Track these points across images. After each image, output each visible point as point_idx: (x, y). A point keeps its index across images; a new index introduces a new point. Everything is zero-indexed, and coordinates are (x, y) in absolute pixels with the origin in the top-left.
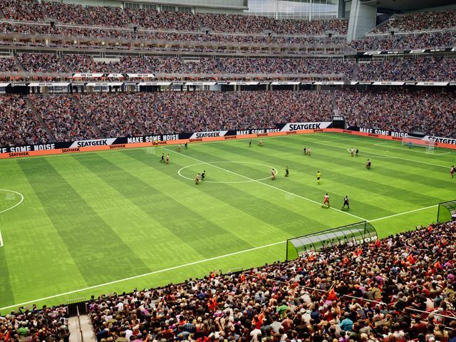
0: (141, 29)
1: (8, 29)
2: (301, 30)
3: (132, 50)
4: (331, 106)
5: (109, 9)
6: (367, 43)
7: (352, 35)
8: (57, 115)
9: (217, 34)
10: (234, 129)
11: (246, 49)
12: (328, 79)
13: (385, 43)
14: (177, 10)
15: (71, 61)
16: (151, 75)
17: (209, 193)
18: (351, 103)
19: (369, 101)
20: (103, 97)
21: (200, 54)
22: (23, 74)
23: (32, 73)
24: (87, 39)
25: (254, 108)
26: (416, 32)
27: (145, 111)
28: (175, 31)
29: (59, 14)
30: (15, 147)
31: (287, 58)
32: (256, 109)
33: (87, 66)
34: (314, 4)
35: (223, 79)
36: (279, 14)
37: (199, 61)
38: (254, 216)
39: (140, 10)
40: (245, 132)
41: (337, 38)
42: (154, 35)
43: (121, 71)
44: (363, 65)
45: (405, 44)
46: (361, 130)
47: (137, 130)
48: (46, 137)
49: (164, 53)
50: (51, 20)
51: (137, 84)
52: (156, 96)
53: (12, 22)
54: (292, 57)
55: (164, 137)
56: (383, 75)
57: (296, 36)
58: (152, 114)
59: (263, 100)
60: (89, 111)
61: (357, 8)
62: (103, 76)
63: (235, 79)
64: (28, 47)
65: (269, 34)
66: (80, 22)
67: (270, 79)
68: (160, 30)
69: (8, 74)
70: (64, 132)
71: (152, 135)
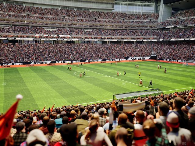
0: (67, 17)
1: (9, 16)
2: (137, 18)
3: (62, 26)
4: (150, 50)
5: (53, 9)
6: (167, 23)
7: (161, 20)
8: (27, 52)
9: (100, 20)
10: (105, 59)
11: (113, 26)
12: (149, 39)
13: (176, 23)
14: (83, 10)
15: (35, 29)
16: (69, 36)
17: (85, 80)
18: (160, 49)
19: (168, 48)
20: (48, 45)
21: (92, 28)
22: (14, 34)
23: (17, 34)
24: (43, 21)
25: (115, 50)
26: (190, 18)
27: (66, 51)
28: (81, 18)
29: (31, 11)
30: (5, 64)
31: (131, 30)
32: (116, 51)
33: (42, 32)
34: (143, 7)
35: (102, 38)
36: (128, 12)
37: (92, 31)
38: (103, 89)
39: (67, 10)
40: (110, 60)
41: (154, 21)
42: (72, 19)
43: (56, 34)
44: (165, 33)
45: (185, 23)
46: (164, 60)
47: (61, 58)
48: (20, 60)
49: (76, 27)
50: (28, 13)
51: (63, 40)
52: (71, 45)
53: (11, 13)
54: (133, 30)
55: (73, 62)
56: (175, 36)
57: (135, 21)
58: (69, 52)
59: (120, 47)
60: (41, 50)
61: (162, 8)
62: (49, 36)
63: (107, 38)
64: (17, 24)
65: (123, 20)
66: (40, 14)
67: (123, 38)
68: (75, 18)
69: (7, 34)
70: (28, 58)
71: (68, 60)
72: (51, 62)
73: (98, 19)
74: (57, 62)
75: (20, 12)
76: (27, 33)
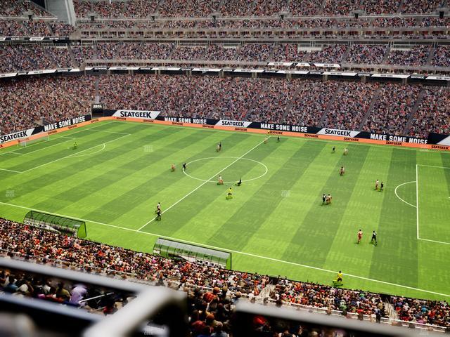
0: (364, 16)
1: (244, 25)
3: (339, 39)
16: (337, 66)
22: (233, 62)
23: (238, 62)
28: (400, 15)
37: (408, 50)
43: (312, 60)
49: (373, 40)
50: (285, 13)
51: (322, 73)
53: (253, 18)
55: (293, 128)
64: (252, 39)
66: (306, 13)
68: (383, 15)
69: (222, 62)
70: (223, 112)
71: (284, 124)
74: (262, 126)
75: (268, 15)
76: (256, 59)
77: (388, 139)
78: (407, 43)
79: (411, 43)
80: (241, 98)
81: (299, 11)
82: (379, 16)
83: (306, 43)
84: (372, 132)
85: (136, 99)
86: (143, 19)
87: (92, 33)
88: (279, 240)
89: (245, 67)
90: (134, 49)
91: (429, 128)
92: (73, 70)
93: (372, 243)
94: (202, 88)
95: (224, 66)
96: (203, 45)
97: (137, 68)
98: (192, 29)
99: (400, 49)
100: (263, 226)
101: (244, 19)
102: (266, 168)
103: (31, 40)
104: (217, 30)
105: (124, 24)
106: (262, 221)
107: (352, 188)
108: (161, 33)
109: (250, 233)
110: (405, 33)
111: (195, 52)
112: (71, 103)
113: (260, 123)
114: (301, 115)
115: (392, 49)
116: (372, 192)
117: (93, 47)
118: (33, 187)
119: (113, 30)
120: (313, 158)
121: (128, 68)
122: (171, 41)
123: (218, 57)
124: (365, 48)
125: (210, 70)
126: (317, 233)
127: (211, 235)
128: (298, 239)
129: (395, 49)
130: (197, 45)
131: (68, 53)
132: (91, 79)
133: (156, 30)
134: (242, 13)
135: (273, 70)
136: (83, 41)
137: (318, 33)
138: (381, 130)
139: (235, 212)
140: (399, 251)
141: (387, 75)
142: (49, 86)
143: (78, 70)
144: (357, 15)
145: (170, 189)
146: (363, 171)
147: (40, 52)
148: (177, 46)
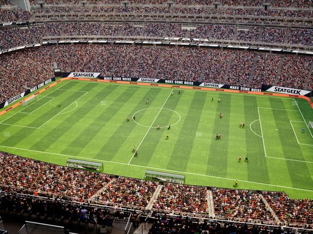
0: (221, 7)
1: (146, 10)
3: (207, 21)
9: (273, 9)
16: (207, 40)
21: (252, 24)
22: (142, 37)
23: (145, 37)
27: (191, 63)
28: (242, 7)
33: (175, 32)
37: (247, 30)
40: (236, 87)
43: (191, 37)
49: (226, 23)
53: (151, 6)
55: (185, 83)
63: (264, 46)
64: (152, 20)
68: (232, 6)
69: (134, 37)
70: (140, 72)
71: (179, 80)
72: (159, 80)
73: (271, 8)
74: (166, 81)
75: (161, 3)
76: (156, 35)
77: (240, 89)
78: (247, 25)
79: (249, 25)
80: (150, 62)
81: (180, 1)
82: (230, 7)
83: (186, 24)
84: (231, 85)
85: (81, 64)
86: (77, 5)
87: (42, 16)
88: (201, 164)
89: (149, 40)
90: (73, 27)
91: (262, 81)
92: (36, 45)
93: (245, 161)
94: (124, 54)
95: (136, 39)
96: (120, 24)
97: (78, 41)
98: (111, 13)
99: (243, 30)
100: (191, 155)
101: (145, 6)
102: (179, 115)
103: (4, 25)
104: (128, 14)
105: (64, 9)
106: (189, 153)
107: (228, 126)
108: (90, 16)
109: (186, 161)
110: (246, 19)
111: (115, 29)
112: (39, 69)
113: (164, 80)
114: (188, 74)
115: (238, 30)
116: (239, 129)
117: (45, 26)
118: (52, 139)
119: (57, 14)
120: (203, 105)
121: (72, 42)
122: (98, 21)
123: (131, 33)
124: (222, 28)
125: (127, 42)
126: (218, 158)
127: (167, 164)
128: (210, 162)
129: (240, 29)
130: (116, 24)
131: (29, 32)
132: (47, 49)
133: (87, 13)
134: (144, 2)
135: (167, 43)
136: (37, 22)
137: (193, 17)
138: (235, 83)
139: (173, 148)
140: (259, 165)
141: (236, 47)
142: (21, 57)
143: (39, 45)
144: (216, 6)
145: (132, 135)
146: (231, 114)
147: (11, 33)
148: (103, 25)
